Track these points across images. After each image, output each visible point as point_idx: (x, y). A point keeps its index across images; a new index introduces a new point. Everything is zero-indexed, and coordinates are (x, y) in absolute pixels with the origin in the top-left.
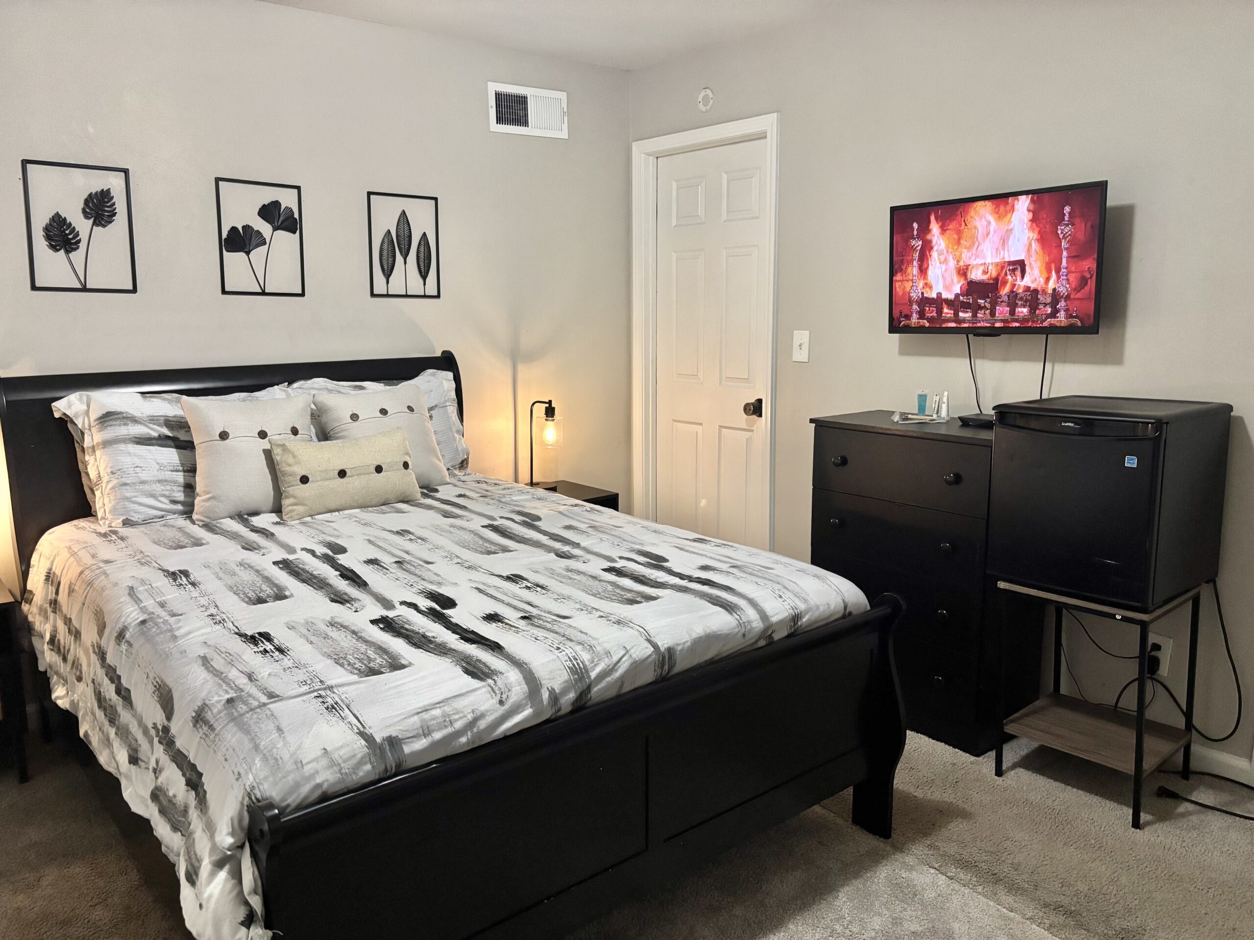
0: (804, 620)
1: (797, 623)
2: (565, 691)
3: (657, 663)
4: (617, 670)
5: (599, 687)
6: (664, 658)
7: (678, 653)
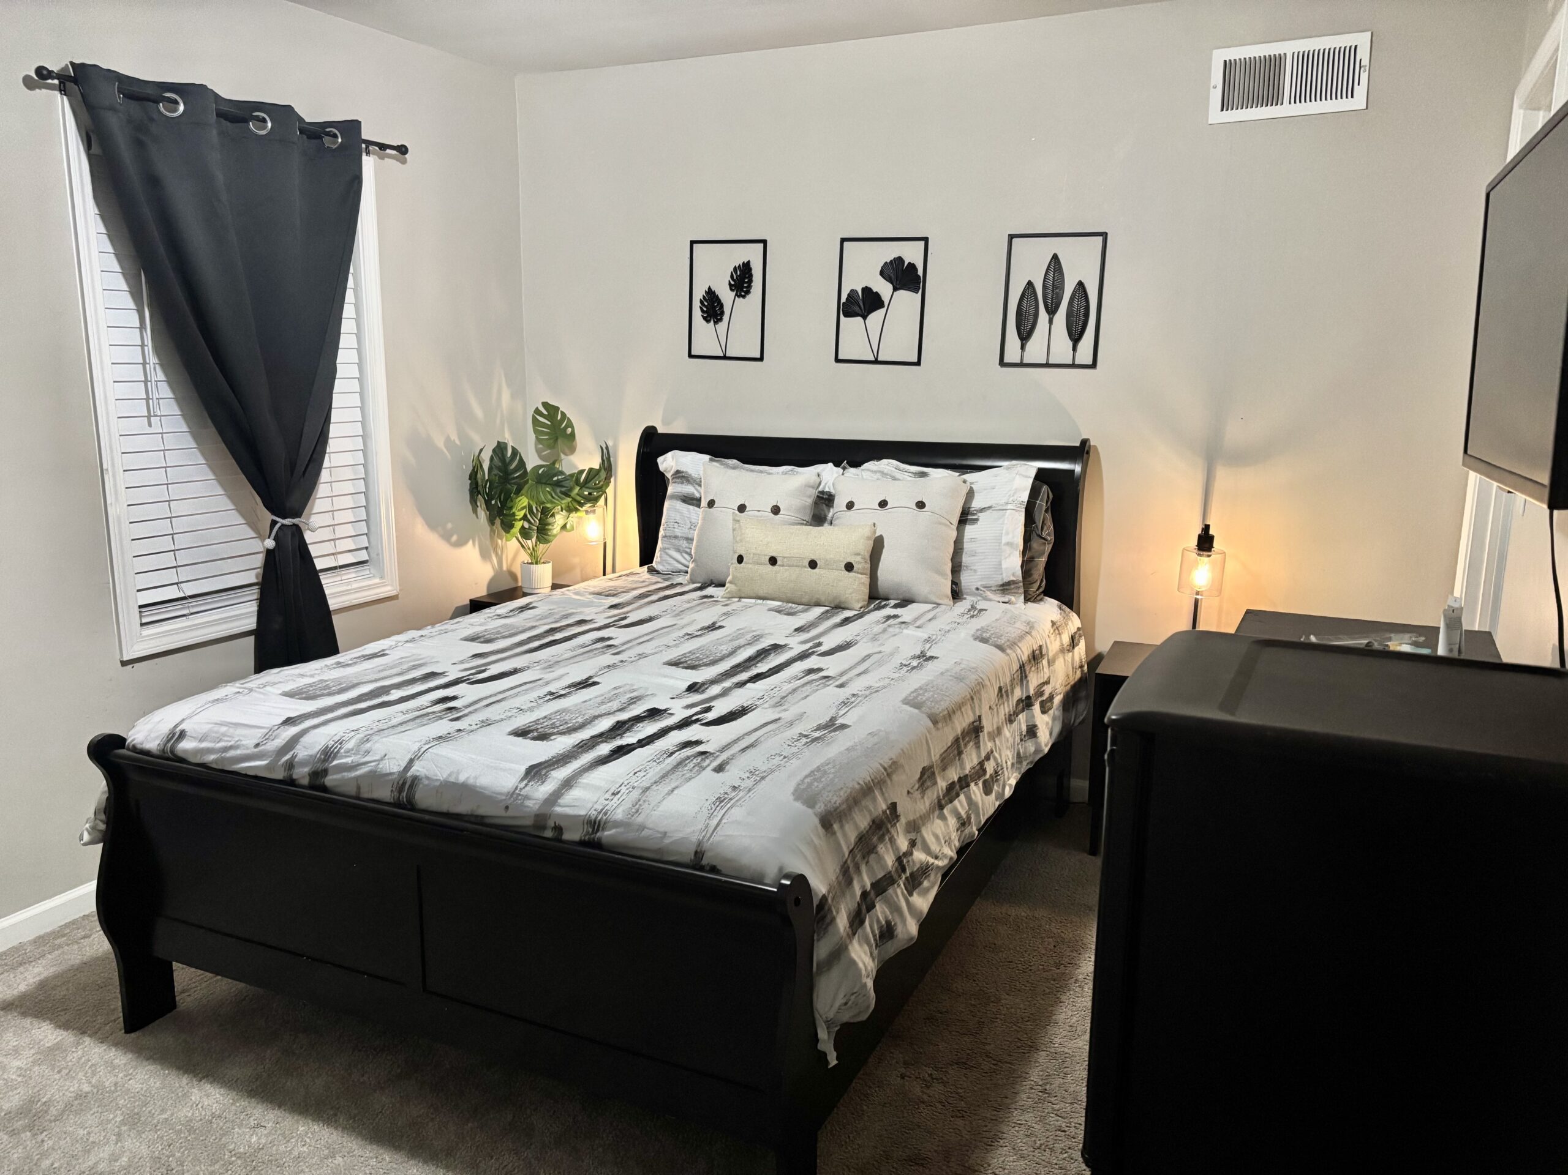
0: (606, 833)
1: (596, 833)
2: (303, 763)
3: (395, 784)
4: (357, 770)
5: (335, 777)
6: (404, 783)
7: (421, 786)
